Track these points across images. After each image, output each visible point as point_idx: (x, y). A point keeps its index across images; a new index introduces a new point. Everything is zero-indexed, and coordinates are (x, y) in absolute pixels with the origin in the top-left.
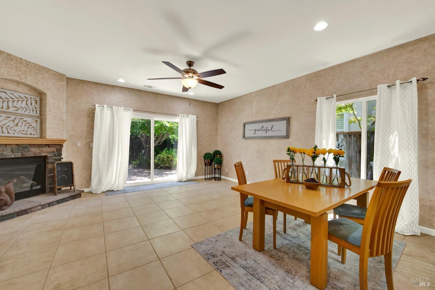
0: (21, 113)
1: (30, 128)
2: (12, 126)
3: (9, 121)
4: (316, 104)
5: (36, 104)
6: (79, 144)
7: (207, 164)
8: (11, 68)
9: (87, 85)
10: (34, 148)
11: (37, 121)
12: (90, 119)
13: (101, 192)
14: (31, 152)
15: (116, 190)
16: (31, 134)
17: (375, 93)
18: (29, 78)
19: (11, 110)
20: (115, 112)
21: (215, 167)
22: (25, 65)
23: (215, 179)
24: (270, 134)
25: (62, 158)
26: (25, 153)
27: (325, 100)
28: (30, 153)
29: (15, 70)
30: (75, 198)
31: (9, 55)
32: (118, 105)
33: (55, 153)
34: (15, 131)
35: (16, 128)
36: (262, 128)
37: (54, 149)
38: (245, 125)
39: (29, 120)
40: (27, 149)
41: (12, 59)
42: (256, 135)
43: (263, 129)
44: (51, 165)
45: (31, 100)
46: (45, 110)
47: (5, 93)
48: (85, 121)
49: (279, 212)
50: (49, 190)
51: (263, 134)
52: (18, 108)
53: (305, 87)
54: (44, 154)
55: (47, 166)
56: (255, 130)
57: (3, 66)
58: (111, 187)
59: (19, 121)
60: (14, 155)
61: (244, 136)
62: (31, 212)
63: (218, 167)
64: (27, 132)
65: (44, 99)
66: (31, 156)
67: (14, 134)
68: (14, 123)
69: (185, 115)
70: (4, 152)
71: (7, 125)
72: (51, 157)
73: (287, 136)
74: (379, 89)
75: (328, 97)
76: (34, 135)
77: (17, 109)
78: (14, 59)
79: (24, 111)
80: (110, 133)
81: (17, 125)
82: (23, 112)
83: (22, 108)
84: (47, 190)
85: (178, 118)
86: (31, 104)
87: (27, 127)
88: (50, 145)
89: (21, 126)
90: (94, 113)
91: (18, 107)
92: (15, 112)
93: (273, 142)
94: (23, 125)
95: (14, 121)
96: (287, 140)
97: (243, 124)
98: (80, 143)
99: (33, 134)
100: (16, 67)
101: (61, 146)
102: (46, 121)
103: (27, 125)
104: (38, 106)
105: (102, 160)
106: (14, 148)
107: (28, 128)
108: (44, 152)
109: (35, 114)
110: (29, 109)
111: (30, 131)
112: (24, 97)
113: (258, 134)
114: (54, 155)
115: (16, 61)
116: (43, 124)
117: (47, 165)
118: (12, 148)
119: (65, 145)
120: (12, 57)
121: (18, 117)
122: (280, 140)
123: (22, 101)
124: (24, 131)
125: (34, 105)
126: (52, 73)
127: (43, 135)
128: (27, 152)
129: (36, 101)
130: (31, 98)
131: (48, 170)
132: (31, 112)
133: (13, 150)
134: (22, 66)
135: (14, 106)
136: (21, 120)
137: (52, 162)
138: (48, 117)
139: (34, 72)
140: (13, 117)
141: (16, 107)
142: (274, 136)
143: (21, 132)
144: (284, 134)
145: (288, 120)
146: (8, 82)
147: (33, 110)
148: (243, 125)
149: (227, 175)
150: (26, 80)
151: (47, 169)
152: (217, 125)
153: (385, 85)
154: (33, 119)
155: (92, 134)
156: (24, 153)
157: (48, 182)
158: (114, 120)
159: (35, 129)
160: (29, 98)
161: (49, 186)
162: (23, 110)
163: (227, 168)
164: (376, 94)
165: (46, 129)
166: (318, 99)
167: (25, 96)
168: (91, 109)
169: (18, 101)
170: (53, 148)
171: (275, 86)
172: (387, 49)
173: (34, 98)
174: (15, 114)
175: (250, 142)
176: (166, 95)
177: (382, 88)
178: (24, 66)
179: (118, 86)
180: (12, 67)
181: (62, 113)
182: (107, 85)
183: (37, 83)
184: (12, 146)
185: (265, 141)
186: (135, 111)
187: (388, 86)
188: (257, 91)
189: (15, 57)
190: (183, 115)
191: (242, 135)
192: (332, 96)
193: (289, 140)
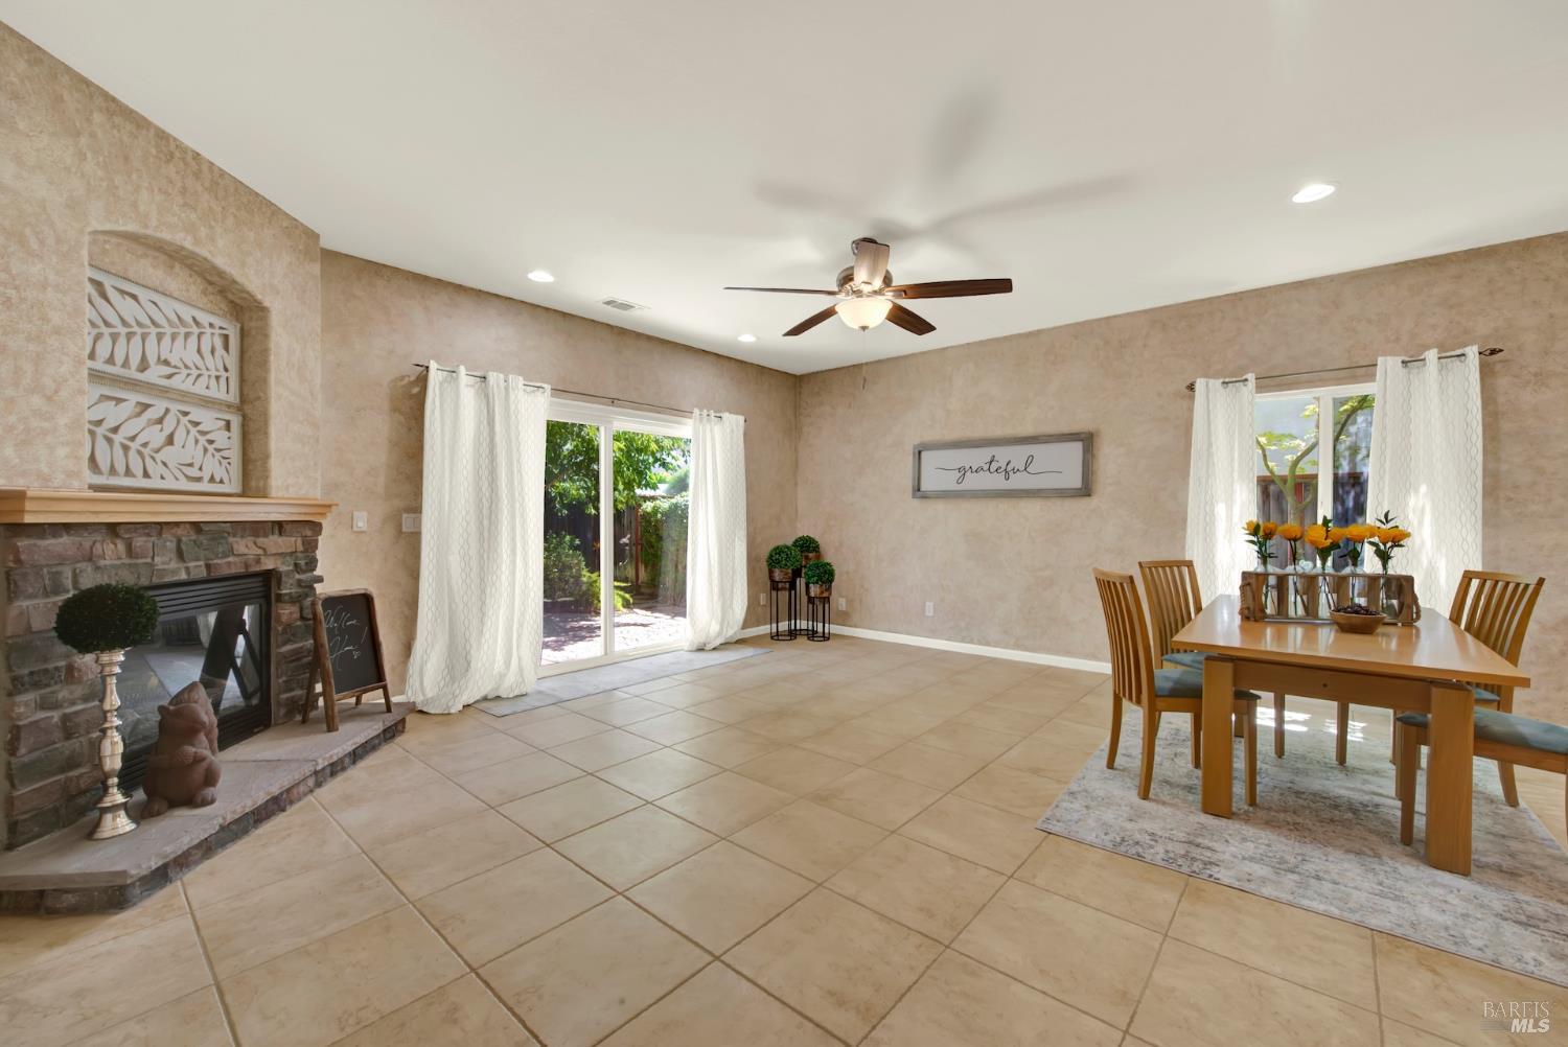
0: (183, 387)
1: (209, 454)
2: (155, 444)
3: (149, 420)
4: (1192, 398)
5: (226, 348)
6: (361, 523)
7: (780, 585)
8: (170, 195)
9: (388, 281)
10: (242, 537)
11: (228, 423)
12: (402, 419)
13: (461, 708)
14: (233, 554)
15: (511, 696)
16: (212, 480)
17: (1371, 377)
18: (220, 243)
19: (154, 374)
20: (495, 396)
21: (812, 595)
22: (207, 184)
23: (812, 635)
24: (1018, 482)
25: (320, 580)
26: (219, 561)
27: (1221, 388)
28: (231, 559)
29: (181, 202)
30: (395, 738)
31: (162, 136)
32: (507, 368)
33: (297, 558)
34: (165, 464)
35: (167, 454)
36: (991, 462)
37: (296, 542)
38: (920, 452)
39: (209, 419)
40: (222, 541)
41: (172, 155)
42: (965, 486)
43: (994, 466)
44: (287, 606)
45: (213, 334)
46: (265, 381)
47: (134, 297)
48: (379, 426)
49: (1287, 697)
50: (283, 711)
51: (996, 482)
52: (175, 367)
53: (1145, 346)
54: (268, 564)
55: (273, 615)
56: (963, 471)
57: (146, 184)
58: (493, 684)
59: (178, 422)
60: (187, 569)
61: (919, 490)
62: (292, 803)
63: (822, 592)
64: (200, 469)
65: (253, 332)
66: (233, 571)
67: (162, 478)
68: (161, 430)
69: (712, 413)
70: (157, 559)
71: (140, 440)
72: (288, 573)
73: (1086, 491)
74: (1379, 370)
75: (1227, 380)
76: (221, 482)
77: (170, 370)
78: (177, 154)
79: (193, 378)
80: (479, 477)
81: (170, 441)
82: (187, 386)
83: (186, 367)
84: (278, 712)
85: (690, 422)
86: (213, 352)
87: (200, 447)
88: (285, 526)
89: (183, 447)
90: (417, 396)
91: (173, 364)
92: (165, 382)
93: (1032, 509)
94: (191, 437)
95: (160, 421)
96: (1083, 503)
97: (914, 449)
98: (366, 515)
99: (218, 480)
100: (184, 191)
101: (316, 527)
102: (266, 423)
103: (202, 440)
104: (232, 361)
105: (460, 582)
106: (184, 539)
107: (206, 450)
108: (272, 554)
109: (222, 395)
110: (206, 373)
111: (212, 466)
112: (190, 321)
113: (973, 482)
114: (296, 565)
115: (181, 164)
116: (252, 437)
117: (273, 608)
118: (179, 541)
119: (327, 524)
120: (172, 147)
121: (175, 407)
122: (1058, 502)
123: (187, 335)
124: (191, 465)
125: (222, 357)
126: (285, 224)
127: (253, 484)
128: (225, 556)
129: (226, 337)
130: (211, 325)
131: (280, 629)
132: (213, 380)
133: (184, 547)
134: (200, 189)
135: (162, 358)
136: (184, 420)
137: (291, 597)
138: (275, 408)
139: (235, 216)
140: (159, 407)
141: (166, 363)
142: (1039, 491)
143: (184, 469)
144: (1077, 483)
145: (1088, 440)
146: (139, 253)
147: (217, 378)
148: (914, 454)
149: (845, 619)
150: (212, 248)
151: (273, 623)
152: (796, 450)
153: (1396, 358)
154: (220, 416)
155: (412, 478)
156: (215, 561)
157: (280, 681)
158: (492, 424)
159: (224, 458)
160: (207, 325)
161: (284, 696)
162: (188, 375)
163: (842, 597)
164: (1374, 381)
165: (266, 457)
166: (1200, 384)
167: (194, 319)
168: (402, 378)
169: (174, 337)
170: (293, 539)
171: (1039, 332)
172: (1396, 264)
173: (221, 328)
174: (163, 392)
175: (940, 506)
176: (650, 338)
177: (1388, 365)
178: (206, 189)
179: (497, 296)
180: (170, 191)
181: (312, 394)
182: (460, 289)
183: (243, 264)
184: (179, 531)
185: (1004, 506)
187: (1403, 362)
188: (968, 344)
189: (180, 146)
190: (704, 412)
191: (909, 484)
192: (1244, 377)
193: (1093, 502)
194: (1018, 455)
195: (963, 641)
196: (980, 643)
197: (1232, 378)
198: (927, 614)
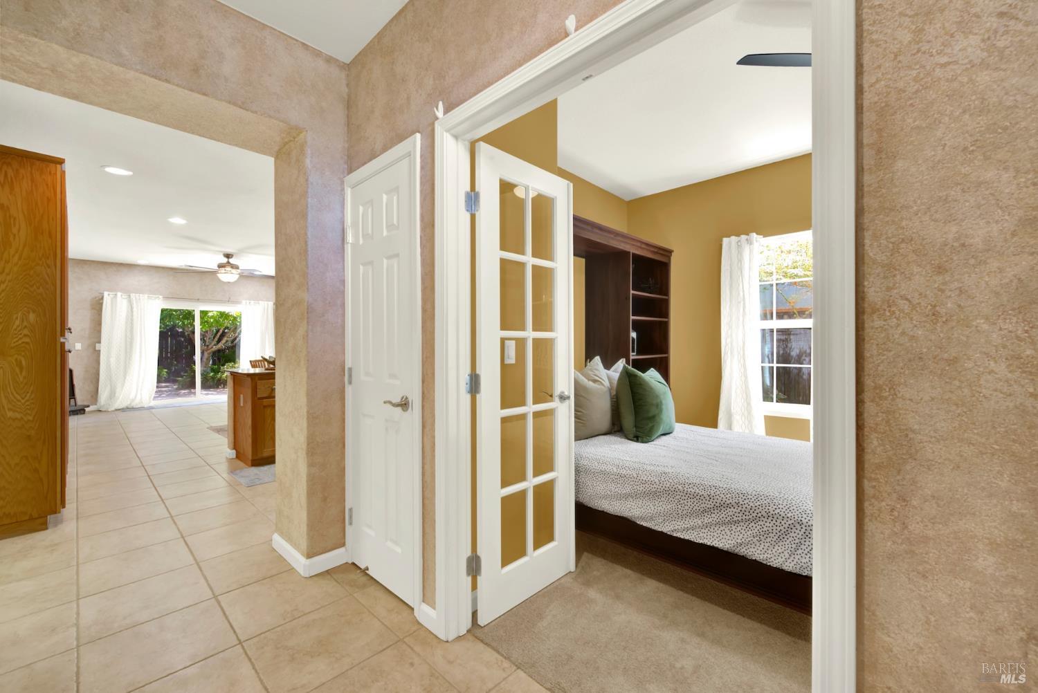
9: (90, 266)
12: (96, 312)
13: (114, 409)
15: (137, 407)
20: (134, 302)
30: (77, 414)
32: (139, 291)
48: (86, 314)
58: (129, 403)
69: (252, 302)
80: (126, 331)
90: (102, 304)
98: (80, 345)
105: (114, 367)
155: (99, 332)
158: (132, 312)
168: (96, 298)
179: (138, 265)
182: (122, 264)
186: (166, 298)
190: (248, 301)
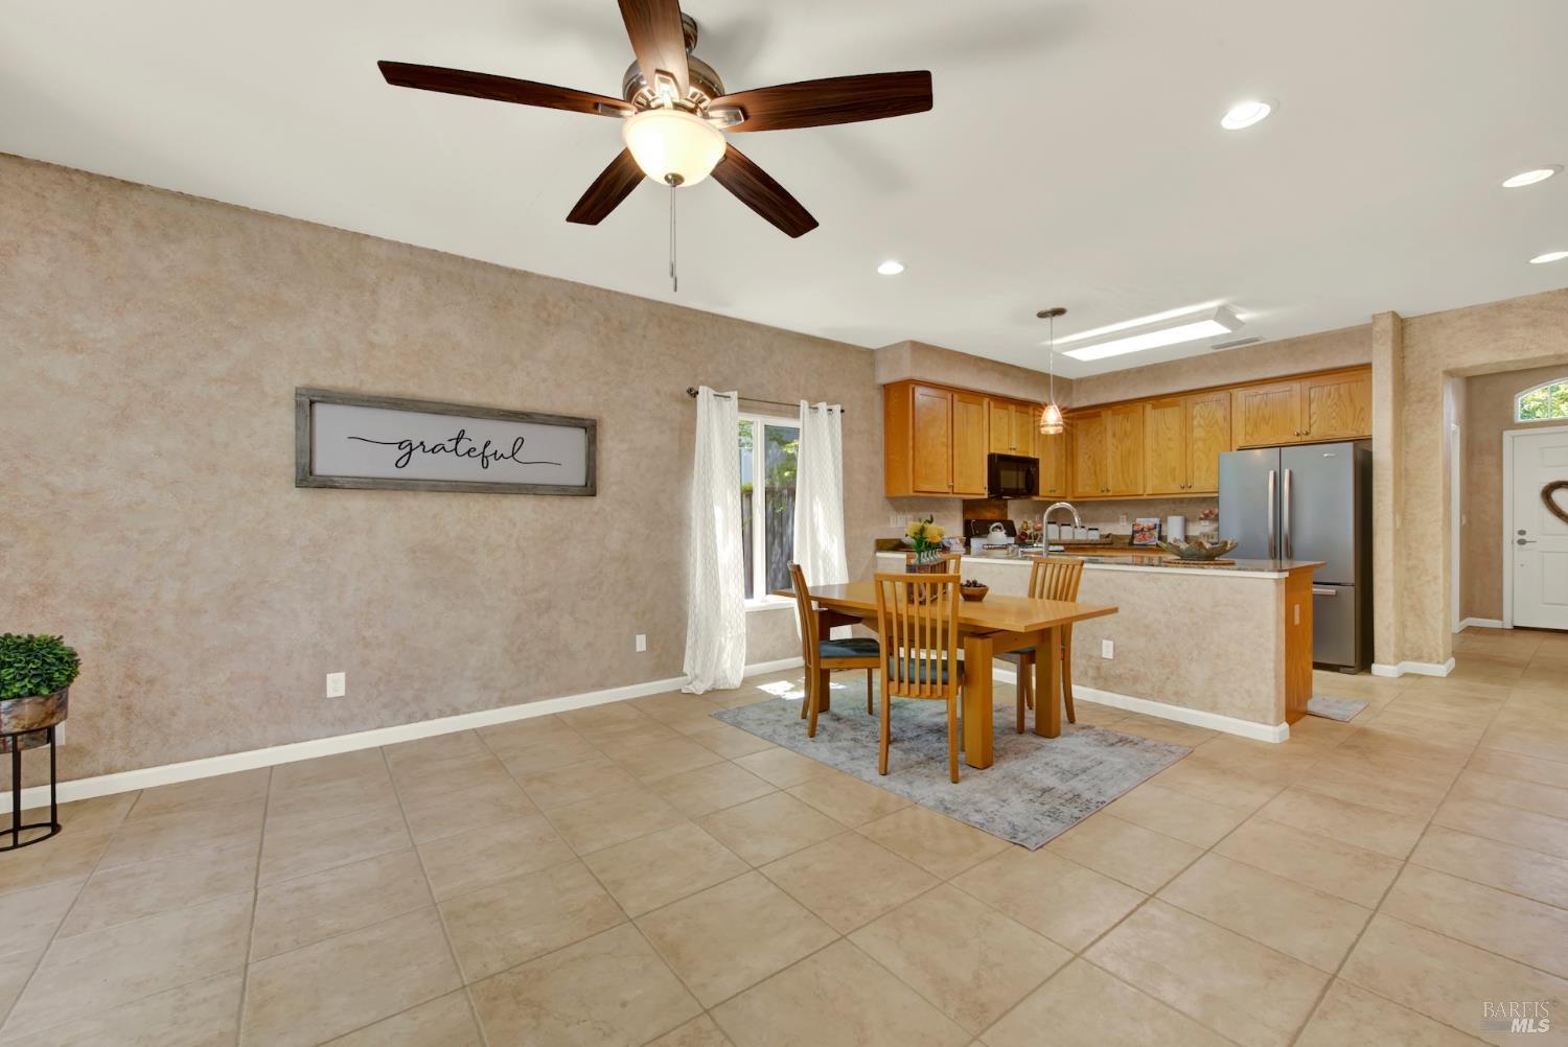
4: (695, 406)
17: (798, 415)
24: (499, 472)
27: (715, 400)
36: (458, 440)
38: (312, 403)
42: (412, 471)
43: (463, 446)
51: (470, 470)
56: (407, 448)
61: (311, 473)
73: (589, 489)
74: (801, 410)
75: (718, 393)
93: (521, 509)
96: (587, 501)
97: (297, 397)
113: (422, 466)
122: (556, 501)
144: (579, 479)
145: (590, 429)
148: (298, 405)
153: (808, 404)
166: (702, 390)
175: (359, 504)
177: (805, 408)
185: (478, 504)
187: (810, 408)
191: (285, 461)
192: (726, 394)
193: (597, 502)
194: (502, 435)
195: (410, 719)
196: (441, 714)
197: (720, 390)
198: (330, 694)
